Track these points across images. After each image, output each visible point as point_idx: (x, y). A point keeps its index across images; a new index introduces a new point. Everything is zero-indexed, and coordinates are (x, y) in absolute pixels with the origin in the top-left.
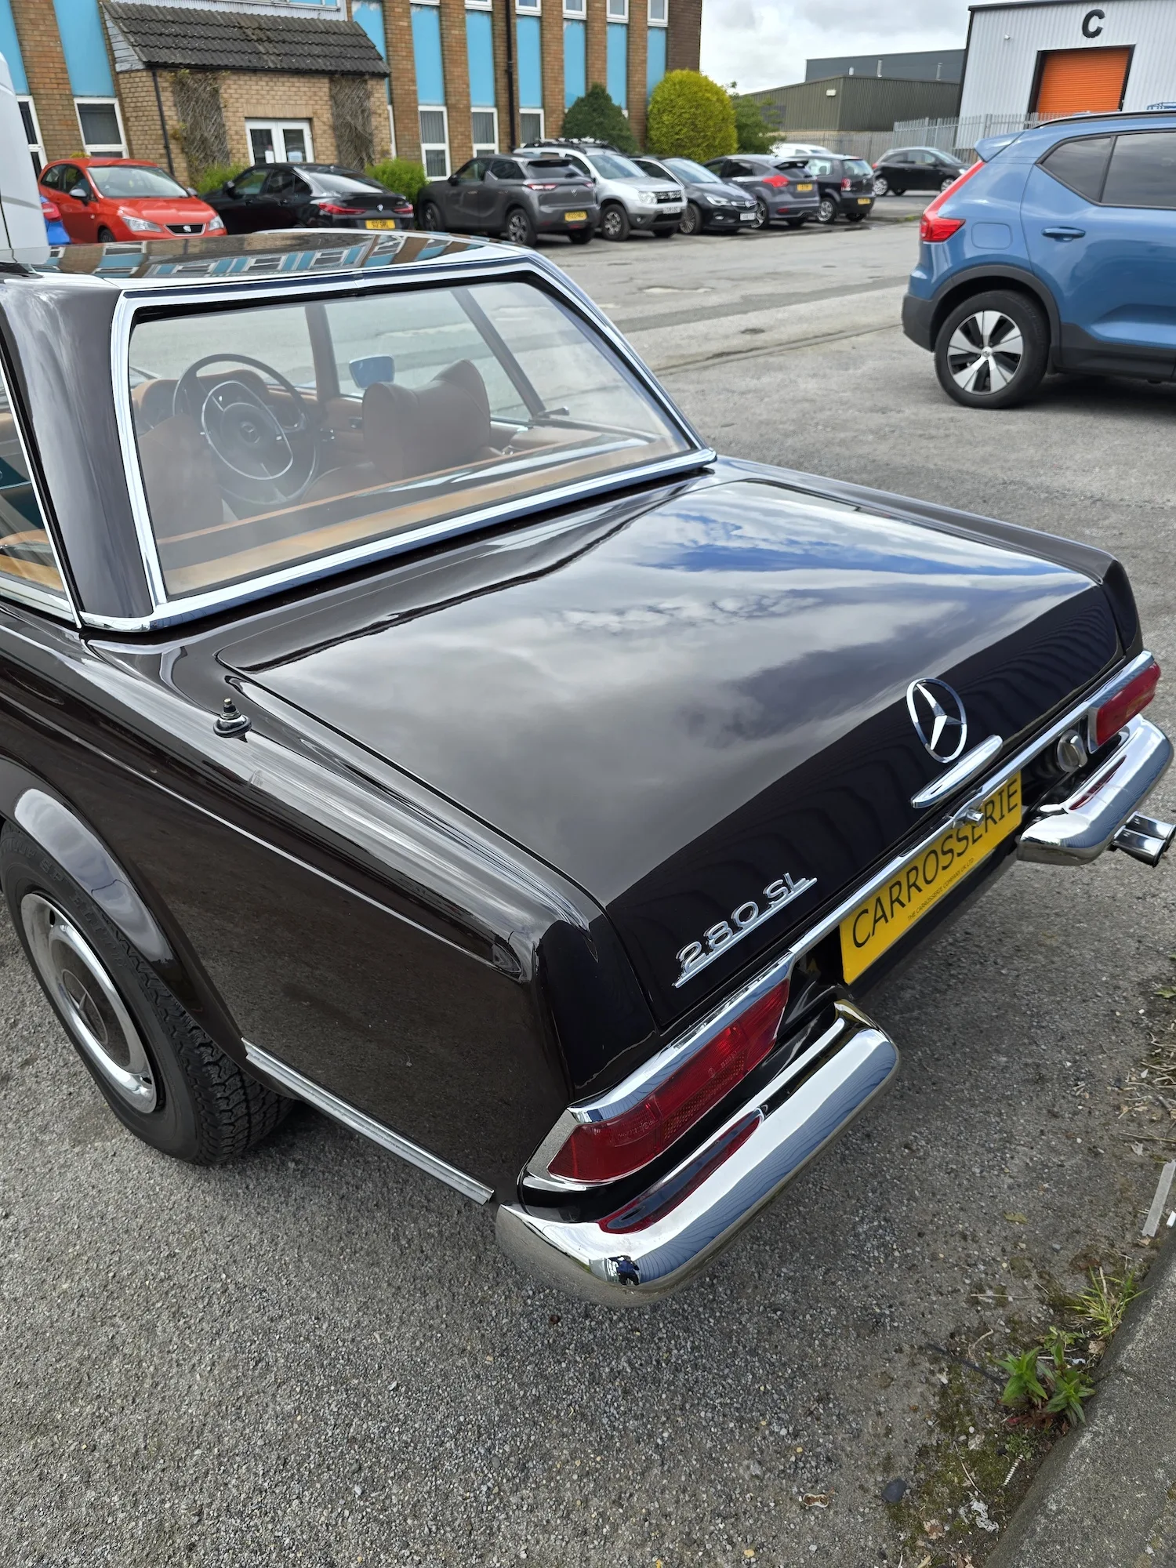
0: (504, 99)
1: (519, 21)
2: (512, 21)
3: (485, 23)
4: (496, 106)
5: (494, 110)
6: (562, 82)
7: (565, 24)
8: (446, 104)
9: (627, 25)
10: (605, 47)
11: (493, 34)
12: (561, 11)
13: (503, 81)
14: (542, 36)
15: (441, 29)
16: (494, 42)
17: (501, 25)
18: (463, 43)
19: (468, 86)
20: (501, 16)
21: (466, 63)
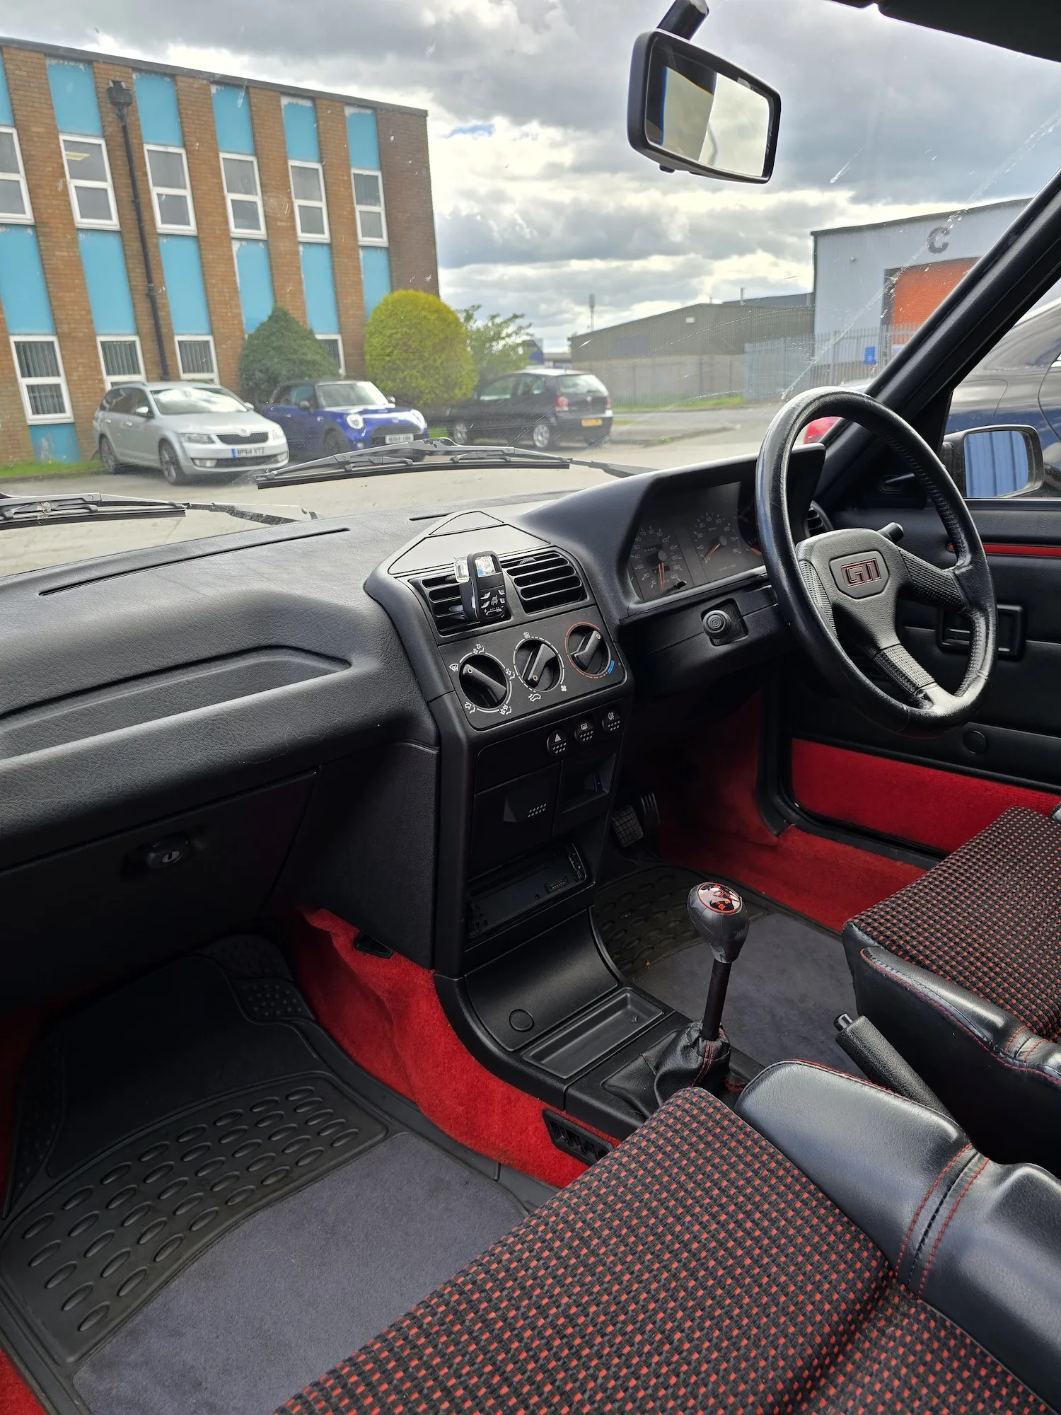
0: (147, 325)
1: (163, 241)
2: (150, 242)
3: (114, 244)
4: (138, 333)
5: (135, 338)
6: (238, 306)
7: (236, 246)
8: (57, 334)
9: (330, 245)
10: (299, 268)
11: (125, 255)
12: (227, 230)
13: (144, 306)
14: (201, 257)
15: (40, 251)
16: (126, 264)
17: (136, 245)
18: (76, 266)
19: (89, 312)
20: (134, 234)
21: (83, 286)
